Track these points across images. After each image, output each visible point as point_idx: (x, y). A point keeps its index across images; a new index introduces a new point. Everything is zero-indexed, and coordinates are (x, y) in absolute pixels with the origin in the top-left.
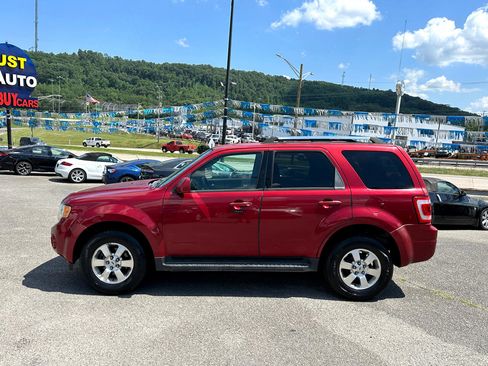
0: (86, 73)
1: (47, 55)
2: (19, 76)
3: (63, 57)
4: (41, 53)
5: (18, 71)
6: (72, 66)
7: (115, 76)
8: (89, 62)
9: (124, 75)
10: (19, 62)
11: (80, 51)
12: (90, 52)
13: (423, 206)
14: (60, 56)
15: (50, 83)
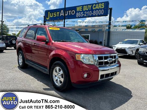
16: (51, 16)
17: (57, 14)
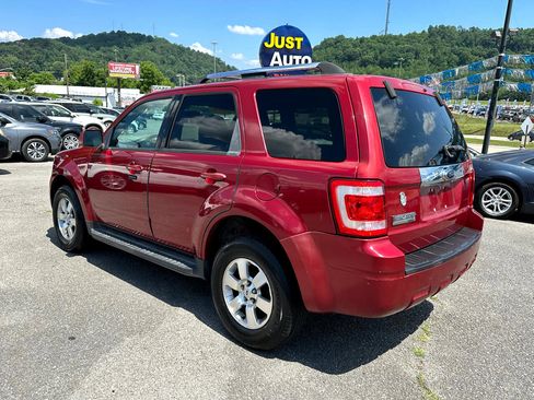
0: (434, 51)
1: (395, 38)
2: (295, 57)
3: (412, 37)
4: (390, 36)
5: (294, 52)
6: (419, 46)
7: (467, 51)
8: (439, 38)
9: (479, 49)
10: (296, 43)
11: (431, 28)
12: (442, 27)
13: (348, 198)
14: (409, 36)
15: (394, 66)
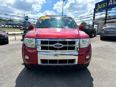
16: (100, 7)
17: (105, 5)
